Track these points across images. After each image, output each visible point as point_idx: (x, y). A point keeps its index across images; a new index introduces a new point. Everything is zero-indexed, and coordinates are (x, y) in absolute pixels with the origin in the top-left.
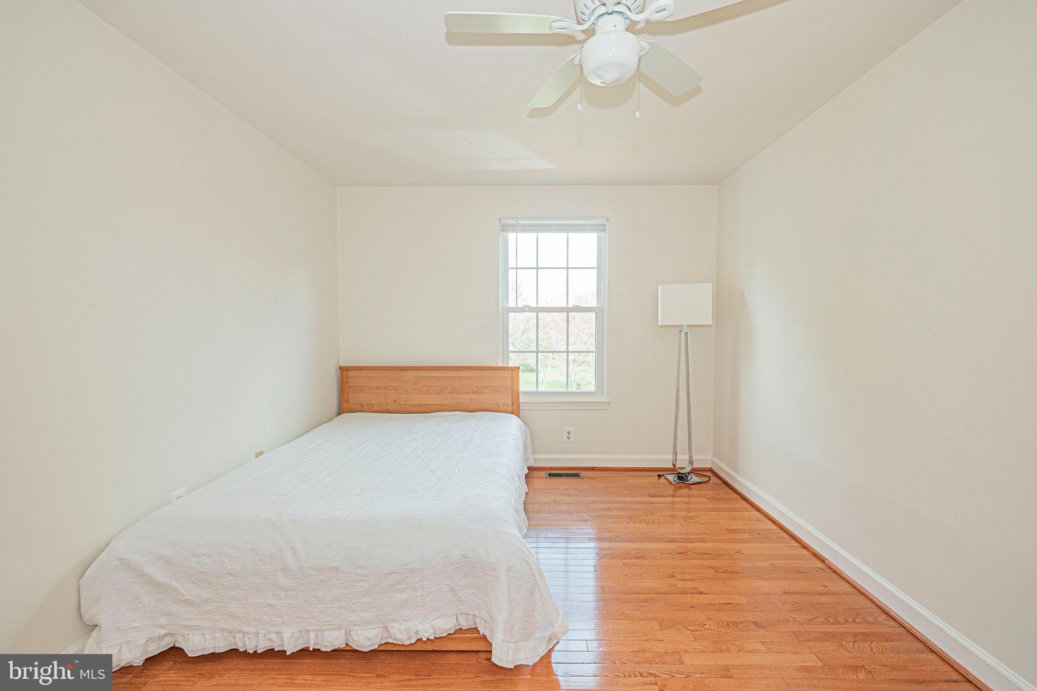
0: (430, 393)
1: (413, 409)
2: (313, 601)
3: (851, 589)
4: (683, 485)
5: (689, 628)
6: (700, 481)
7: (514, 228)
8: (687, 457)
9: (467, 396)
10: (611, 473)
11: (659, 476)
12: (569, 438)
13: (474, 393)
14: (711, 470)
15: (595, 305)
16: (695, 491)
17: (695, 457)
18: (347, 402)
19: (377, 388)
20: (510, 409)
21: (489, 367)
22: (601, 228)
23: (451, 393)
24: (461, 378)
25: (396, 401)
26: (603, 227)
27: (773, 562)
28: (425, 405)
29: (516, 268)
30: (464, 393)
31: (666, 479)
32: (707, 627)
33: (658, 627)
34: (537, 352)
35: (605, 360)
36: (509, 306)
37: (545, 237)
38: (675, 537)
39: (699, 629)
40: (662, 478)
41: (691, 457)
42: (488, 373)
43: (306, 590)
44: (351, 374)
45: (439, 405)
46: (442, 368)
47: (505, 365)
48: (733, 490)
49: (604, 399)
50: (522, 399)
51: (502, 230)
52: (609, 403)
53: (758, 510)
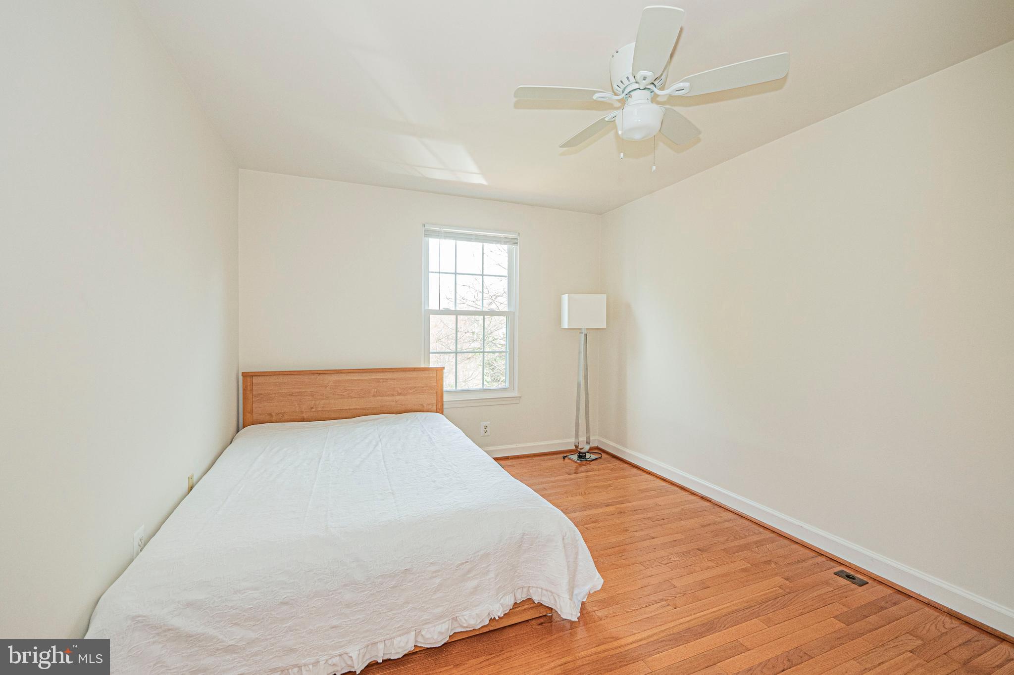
0: (352, 397)
1: (333, 415)
2: (382, 610)
3: (735, 516)
4: (584, 463)
5: (663, 562)
6: (596, 457)
7: (437, 235)
8: (585, 439)
9: (390, 398)
10: (525, 459)
11: (564, 457)
12: (486, 432)
13: (400, 394)
14: (598, 448)
15: (506, 309)
16: (593, 465)
17: (591, 438)
18: (252, 412)
19: (290, 395)
20: (434, 408)
21: (415, 368)
22: (514, 242)
23: (374, 396)
24: (385, 380)
25: (312, 408)
26: (516, 241)
27: (683, 507)
28: (346, 410)
29: (440, 273)
30: (388, 395)
31: (570, 459)
32: (673, 559)
33: (643, 568)
34: (456, 353)
35: (516, 358)
36: (430, 308)
37: (464, 246)
38: (608, 501)
39: (669, 562)
40: (566, 459)
41: (588, 438)
42: (414, 374)
43: (375, 600)
44: (255, 380)
45: (361, 409)
46: (366, 371)
47: (426, 366)
48: (623, 461)
49: (515, 394)
50: (446, 398)
51: (425, 234)
52: (520, 397)
53: (649, 473)
